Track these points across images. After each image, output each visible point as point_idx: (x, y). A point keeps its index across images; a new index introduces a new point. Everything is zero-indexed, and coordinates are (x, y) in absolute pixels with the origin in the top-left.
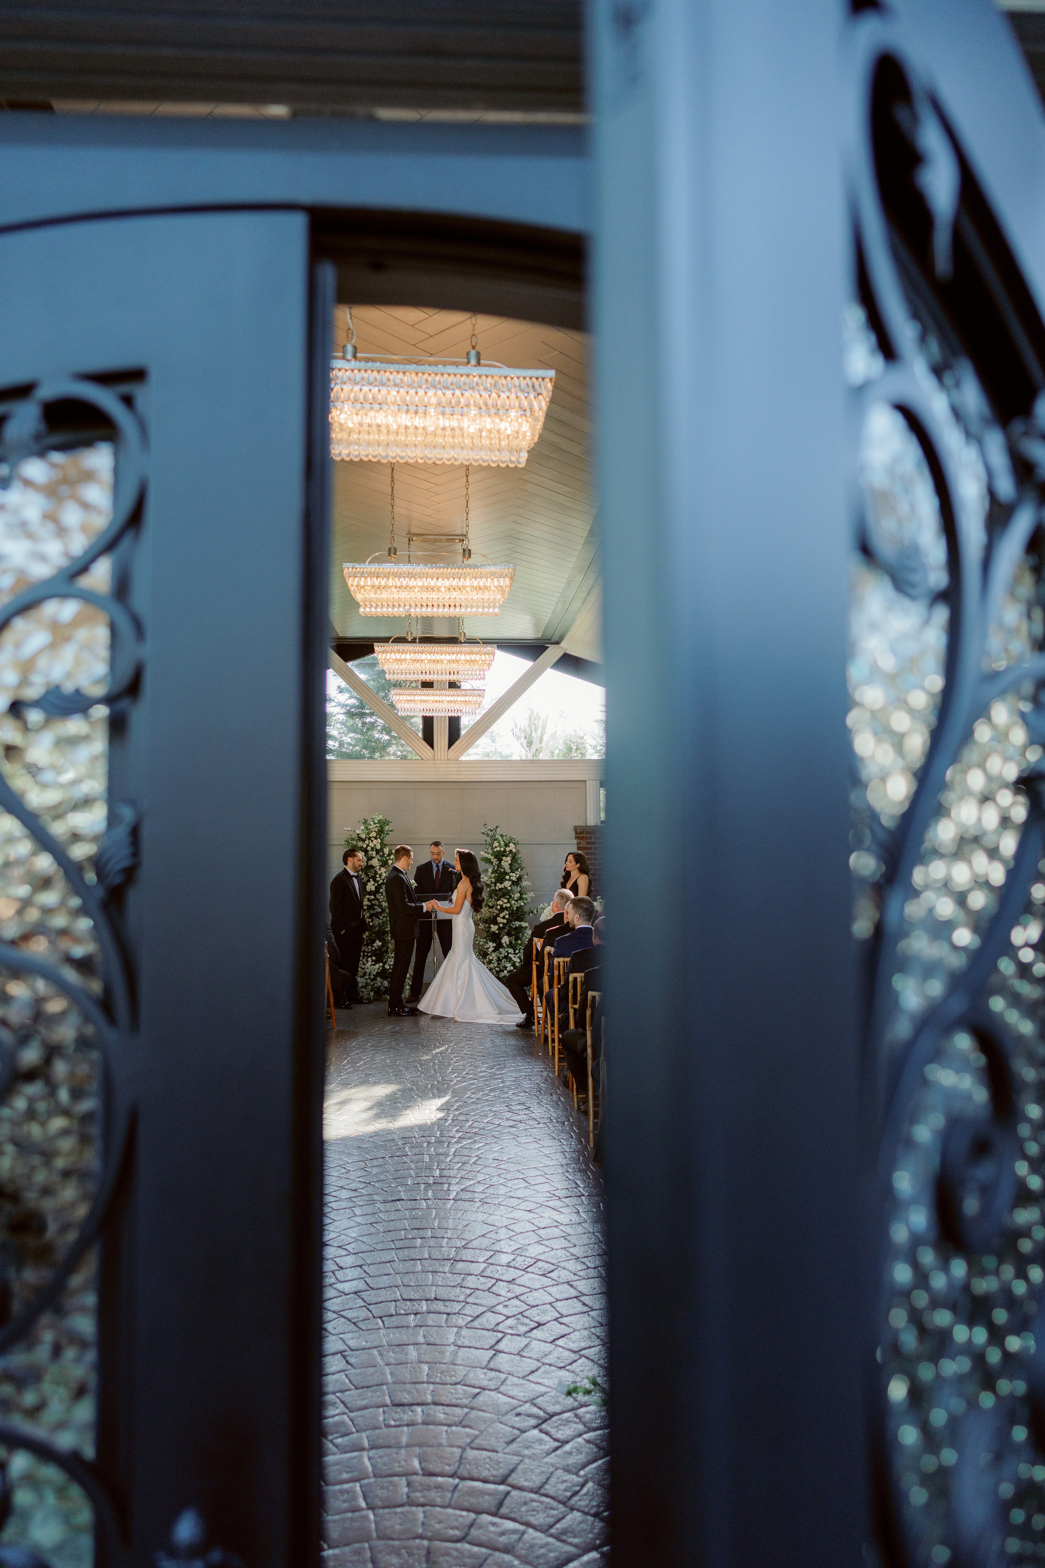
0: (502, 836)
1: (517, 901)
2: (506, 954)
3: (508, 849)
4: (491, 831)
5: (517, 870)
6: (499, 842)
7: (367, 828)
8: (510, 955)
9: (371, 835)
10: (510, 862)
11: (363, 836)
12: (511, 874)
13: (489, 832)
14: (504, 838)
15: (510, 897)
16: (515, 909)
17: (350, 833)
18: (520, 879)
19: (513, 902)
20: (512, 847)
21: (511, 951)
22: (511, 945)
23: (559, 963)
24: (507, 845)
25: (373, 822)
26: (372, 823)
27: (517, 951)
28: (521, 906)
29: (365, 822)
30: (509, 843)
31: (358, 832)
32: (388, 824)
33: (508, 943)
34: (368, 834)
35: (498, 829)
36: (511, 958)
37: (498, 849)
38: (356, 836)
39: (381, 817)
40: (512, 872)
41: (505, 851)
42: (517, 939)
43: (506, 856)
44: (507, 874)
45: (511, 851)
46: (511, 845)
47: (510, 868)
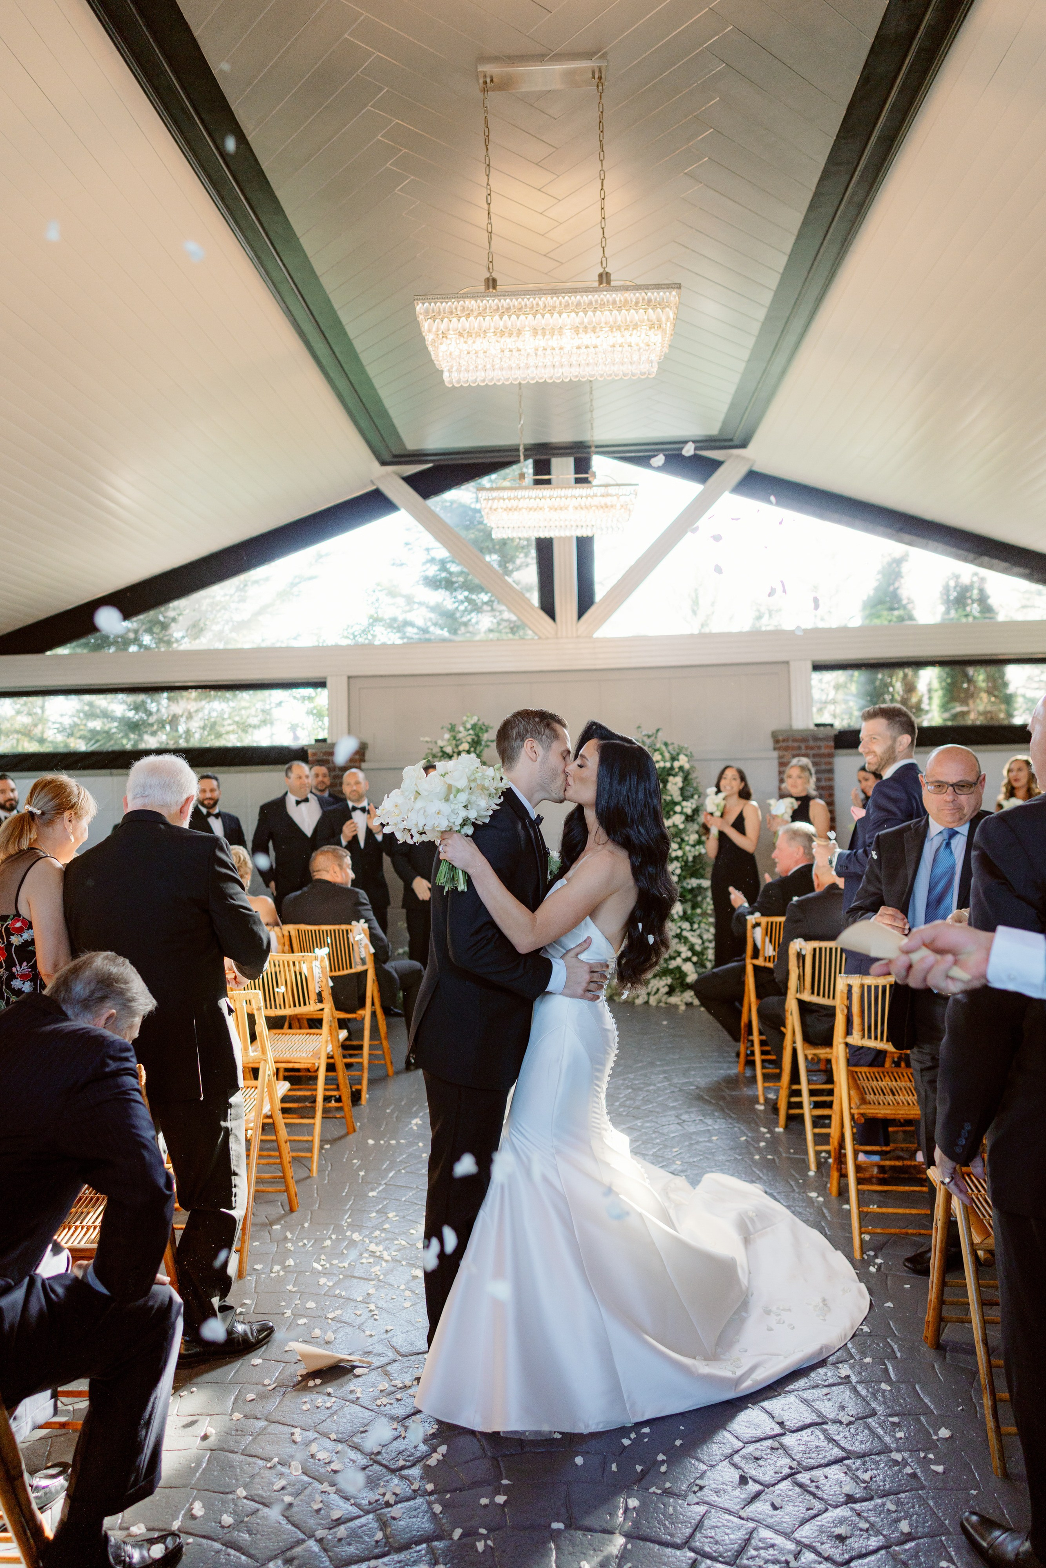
0: (666, 744)
1: (694, 846)
2: (678, 931)
3: (676, 764)
4: (649, 737)
5: (692, 797)
6: (662, 754)
7: (454, 738)
8: (685, 933)
9: (461, 748)
10: (680, 785)
11: (449, 750)
12: (684, 803)
13: (645, 739)
14: (670, 748)
15: (683, 840)
16: (690, 859)
17: (431, 746)
18: (696, 811)
19: (688, 848)
20: (683, 761)
21: (686, 925)
22: (685, 917)
23: (850, 987)
24: (674, 759)
25: (465, 727)
26: (461, 729)
27: (696, 926)
28: (700, 854)
29: (452, 729)
30: (678, 754)
31: (441, 743)
32: (487, 731)
33: (681, 913)
34: (457, 746)
35: (660, 734)
36: (686, 938)
37: (662, 764)
38: (438, 750)
39: (475, 719)
40: (684, 800)
41: (672, 768)
42: (694, 907)
43: (675, 775)
44: (676, 804)
45: (681, 768)
46: (682, 757)
47: (682, 795)
